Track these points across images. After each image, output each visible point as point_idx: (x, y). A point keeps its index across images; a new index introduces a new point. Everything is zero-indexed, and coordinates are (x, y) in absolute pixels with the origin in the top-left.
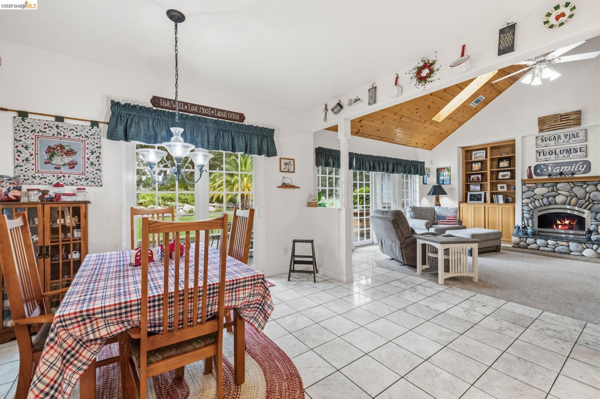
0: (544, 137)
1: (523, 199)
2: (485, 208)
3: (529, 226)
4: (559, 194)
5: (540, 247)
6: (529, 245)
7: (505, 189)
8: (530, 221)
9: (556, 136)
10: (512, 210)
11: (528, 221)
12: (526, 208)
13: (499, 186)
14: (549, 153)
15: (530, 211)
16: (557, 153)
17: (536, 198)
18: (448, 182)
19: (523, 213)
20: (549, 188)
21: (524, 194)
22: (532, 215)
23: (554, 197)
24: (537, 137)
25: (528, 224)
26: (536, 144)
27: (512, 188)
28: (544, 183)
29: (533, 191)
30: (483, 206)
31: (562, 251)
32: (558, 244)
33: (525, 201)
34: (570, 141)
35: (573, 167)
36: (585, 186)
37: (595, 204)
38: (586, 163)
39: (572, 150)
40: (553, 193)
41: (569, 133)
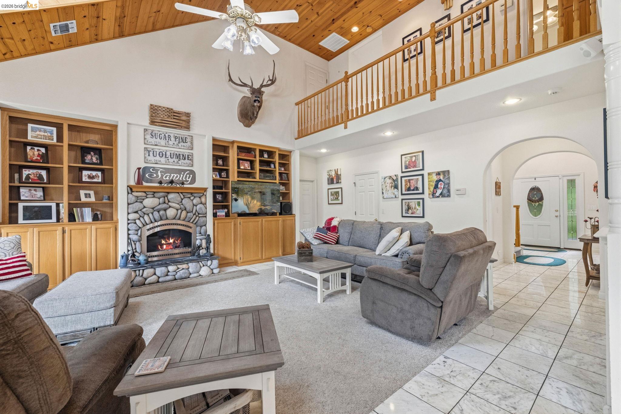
0: (154, 132)
1: (128, 214)
2: (64, 232)
3: (136, 251)
4: (170, 207)
5: (159, 277)
6: (146, 279)
7: (93, 199)
8: (138, 244)
9: (167, 135)
10: (112, 230)
11: (135, 244)
12: (133, 227)
13: (82, 193)
14: (159, 154)
15: (137, 230)
16: (167, 156)
17: (146, 212)
19: (129, 234)
20: (159, 198)
21: (130, 206)
22: (140, 236)
23: (165, 210)
24: (145, 130)
25: (136, 249)
26: (145, 139)
27: (106, 196)
28: (154, 192)
29: (141, 202)
30: (60, 229)
31: (183, 276)
32: (178, 268)
33: (132, 216)
34: (180, 145)
35: (182, 175)
36: (192, 198)
37: (199, 217)
38: (192, 173)
39: (181, 156)
40: (165, 206)
41: (178, 136)
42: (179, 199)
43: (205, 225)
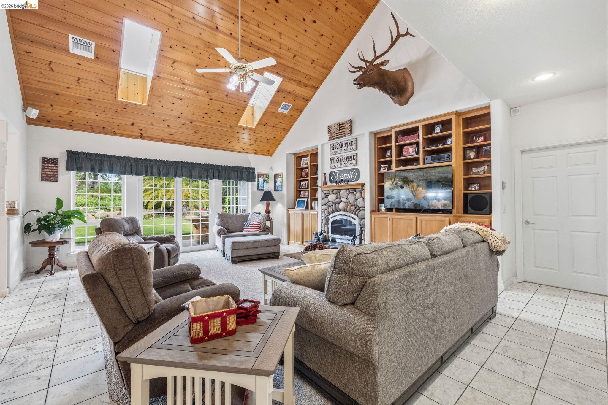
0: (334, 145)
2: (302, 215)
4: (342, 201)
8: (326, 227)
9: (341, 145)
12: (323, 214)
14: (337, 161)
15: (325, 217)
16: (341, 161)
17: (329, 205)
18: (281, 189)
19: (322, 220)
20: (335, 194)
21: (323, 200)
22: (328, 222)
23: (339, 203)
24: (329, 145)
26: (330, 152)
28: (334, 190)
29: (328, 198)
33: (323, 207)
34: (348, 149)
35: (350, 174)
36: (355, 193)
37: (360, 210)
38: (357, 170)
39: (349, 158)
40: (338, 200)
41: (347, 142)
42: (346, 194)
43: (365, 218)
